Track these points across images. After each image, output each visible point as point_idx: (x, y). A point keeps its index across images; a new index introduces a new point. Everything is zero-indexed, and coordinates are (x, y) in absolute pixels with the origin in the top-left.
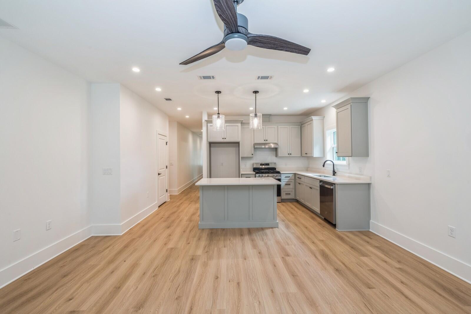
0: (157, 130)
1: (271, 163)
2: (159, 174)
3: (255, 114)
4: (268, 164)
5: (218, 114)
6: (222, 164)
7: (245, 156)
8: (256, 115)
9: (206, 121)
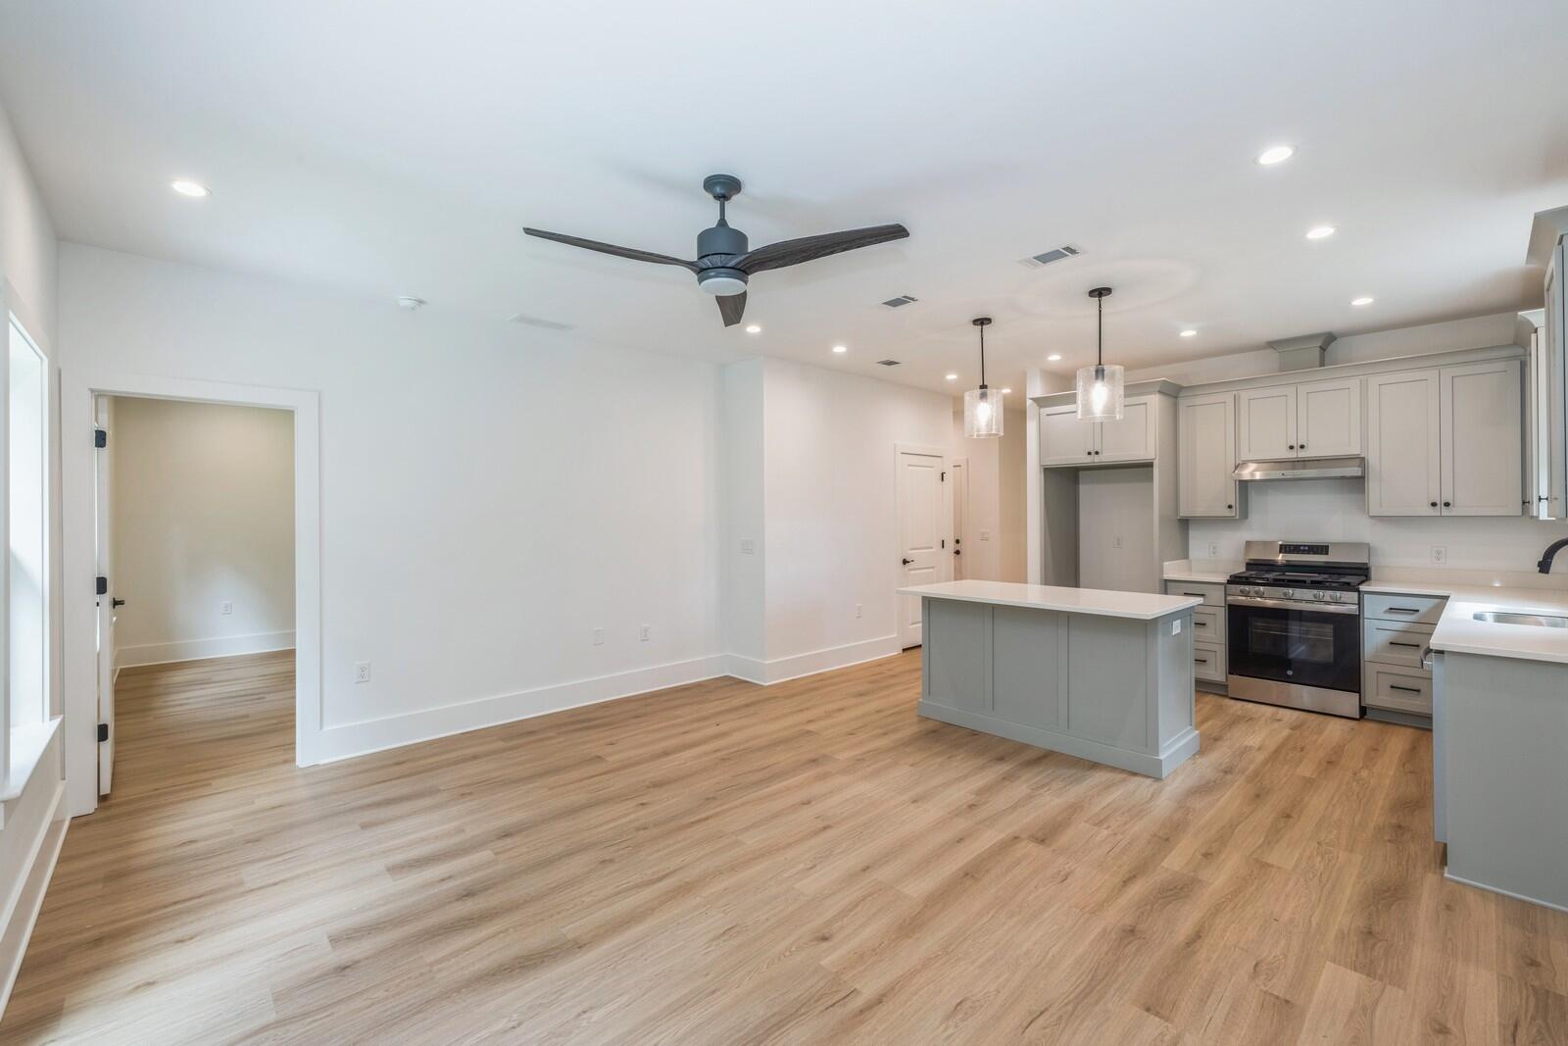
0: (895, 445)
1: (1337, 544)
2: (905, 562)
3: (1097, 371)
4: (1323, 549)
5: (983, 387)
6: (1118, 540)
7: (1199, 512)
8: (1100, 373)
9: (1034, 399)
